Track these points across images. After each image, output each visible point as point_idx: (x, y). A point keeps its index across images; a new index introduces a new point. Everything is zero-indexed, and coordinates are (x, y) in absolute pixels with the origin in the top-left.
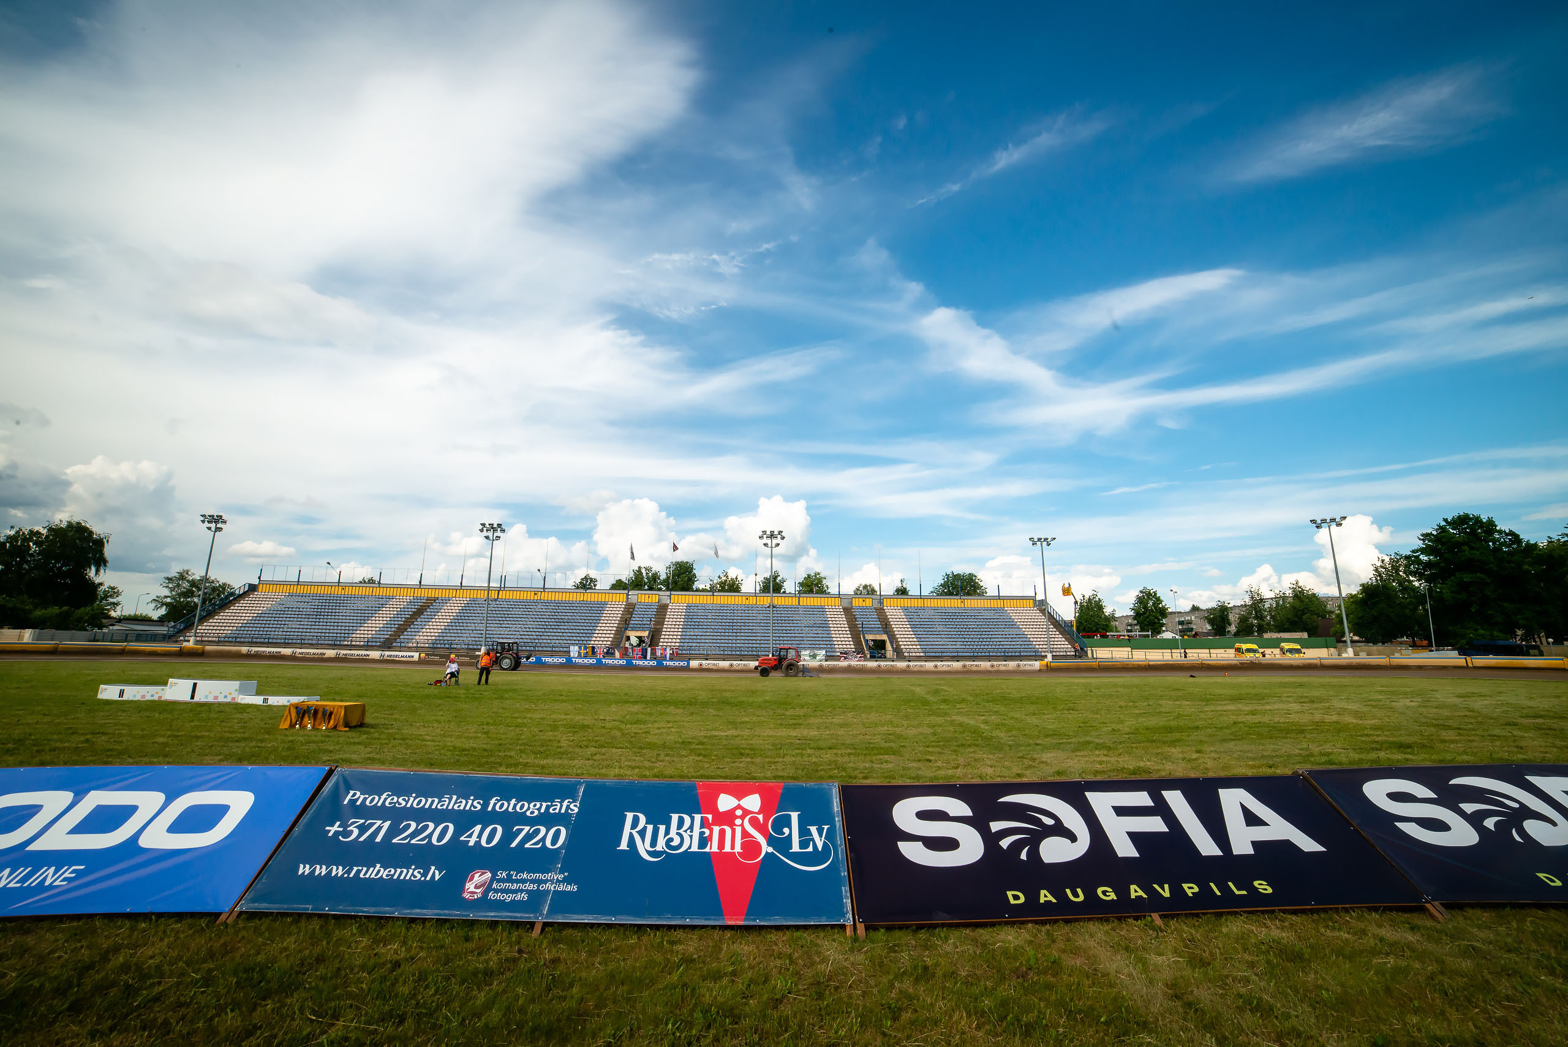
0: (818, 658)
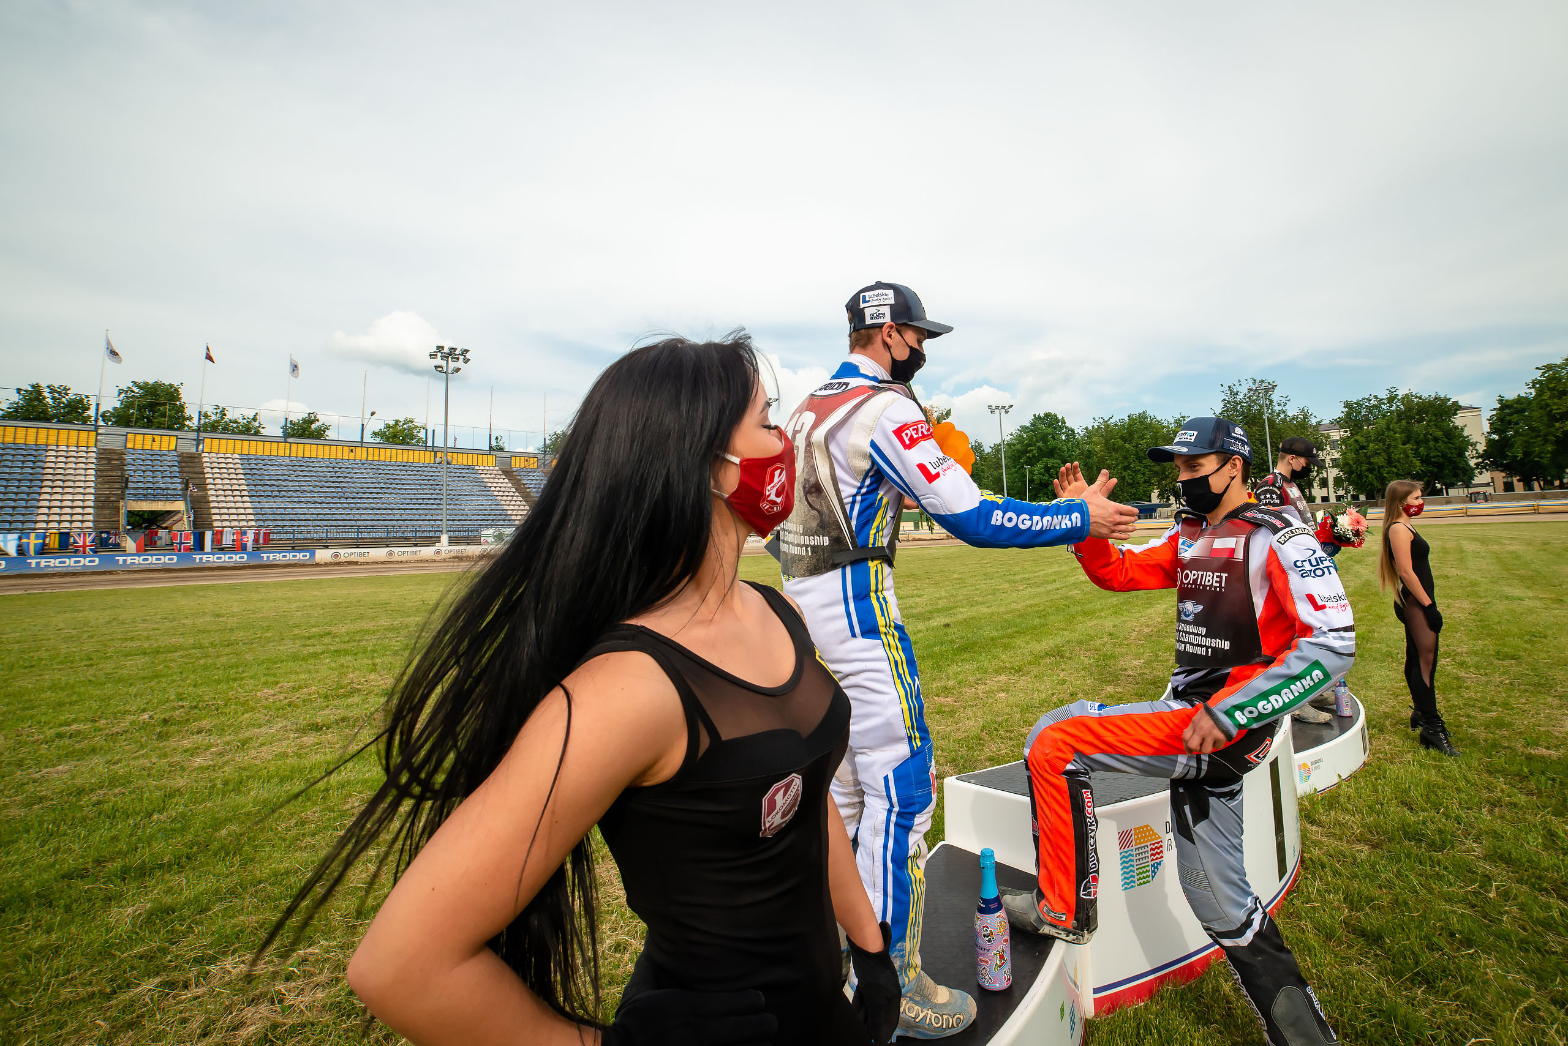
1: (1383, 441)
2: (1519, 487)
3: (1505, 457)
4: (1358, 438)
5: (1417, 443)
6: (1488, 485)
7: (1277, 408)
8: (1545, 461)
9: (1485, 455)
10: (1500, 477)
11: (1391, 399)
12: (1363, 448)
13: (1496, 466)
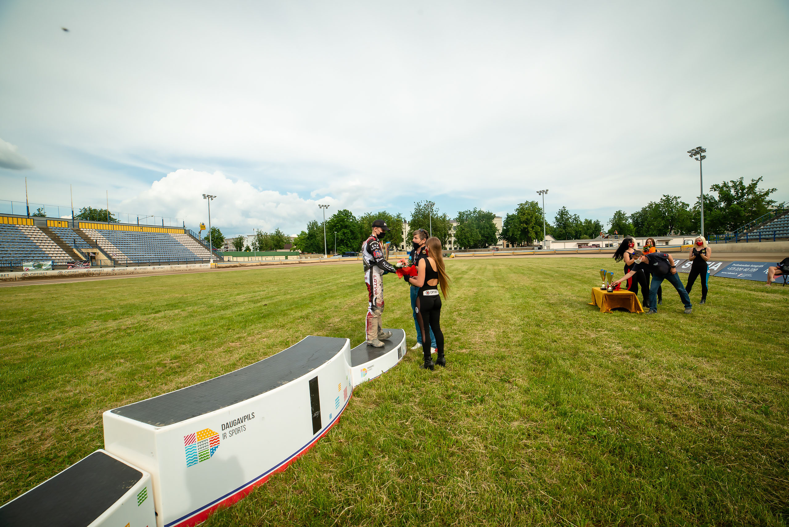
0: (43, 267)
1: (470, 227)
2: (510, 245)
3: (507, 235)
4: (462, 226)
5: (481, 229)
6: (502, 245)
7: (435, 213)
8: (518, 237)
9: (501, 235)
10: (505, 242)
11: (475, 212)
12: (463, 230)
13: (504, 238)
